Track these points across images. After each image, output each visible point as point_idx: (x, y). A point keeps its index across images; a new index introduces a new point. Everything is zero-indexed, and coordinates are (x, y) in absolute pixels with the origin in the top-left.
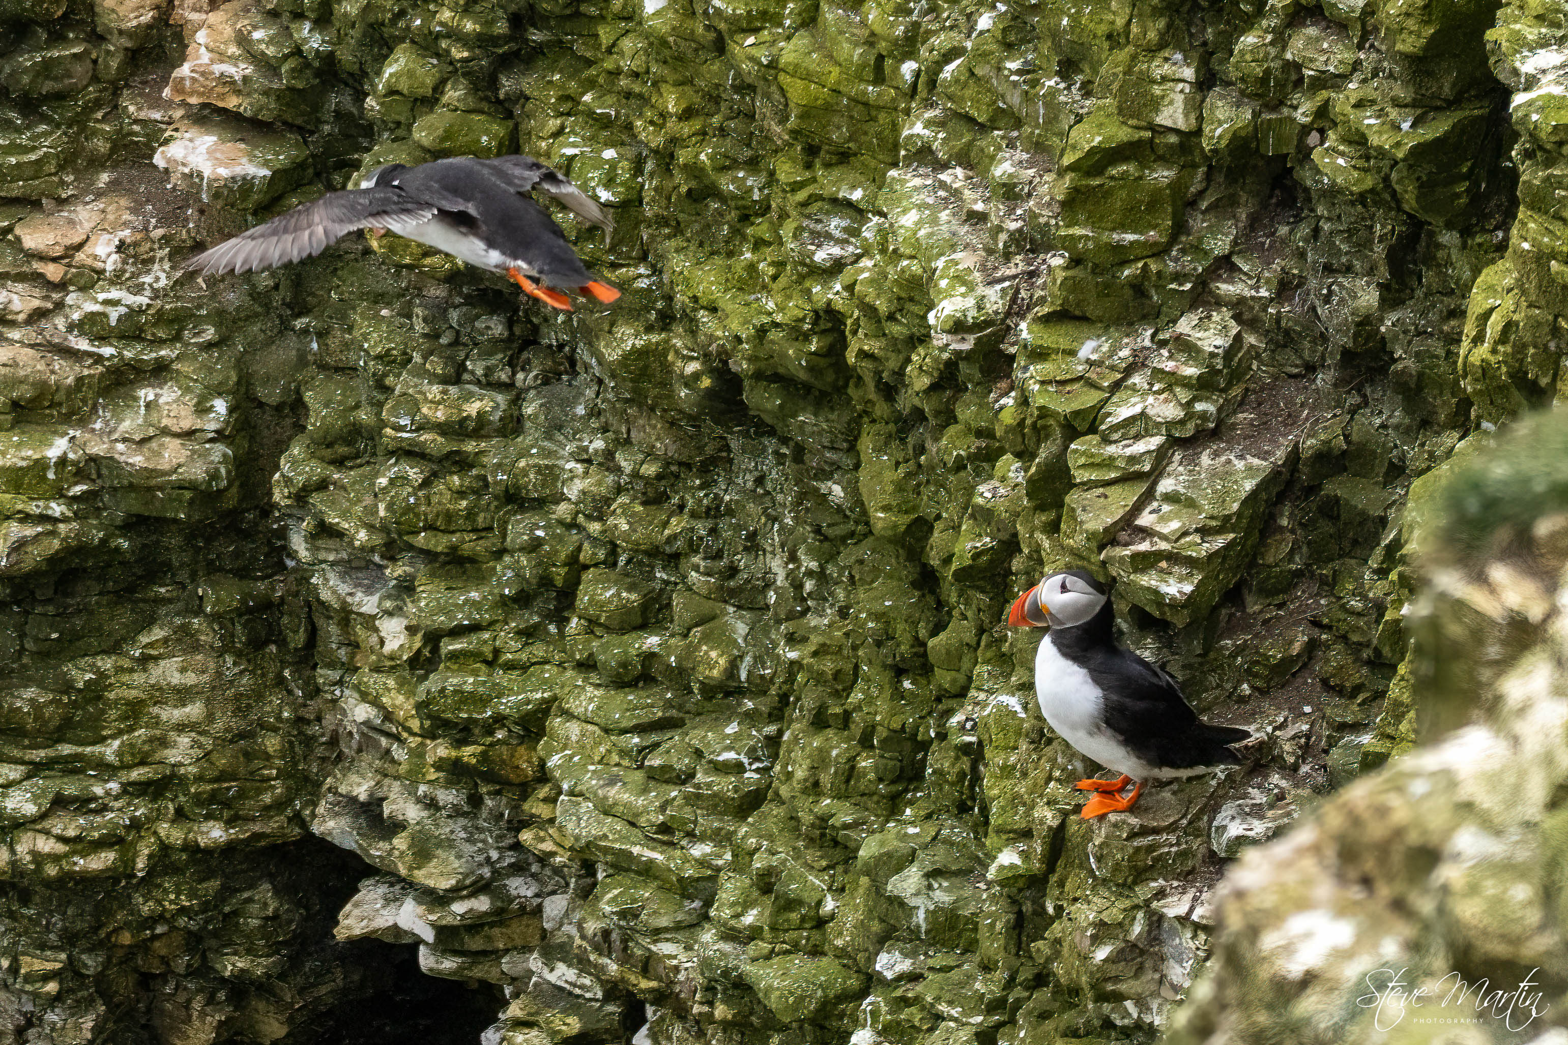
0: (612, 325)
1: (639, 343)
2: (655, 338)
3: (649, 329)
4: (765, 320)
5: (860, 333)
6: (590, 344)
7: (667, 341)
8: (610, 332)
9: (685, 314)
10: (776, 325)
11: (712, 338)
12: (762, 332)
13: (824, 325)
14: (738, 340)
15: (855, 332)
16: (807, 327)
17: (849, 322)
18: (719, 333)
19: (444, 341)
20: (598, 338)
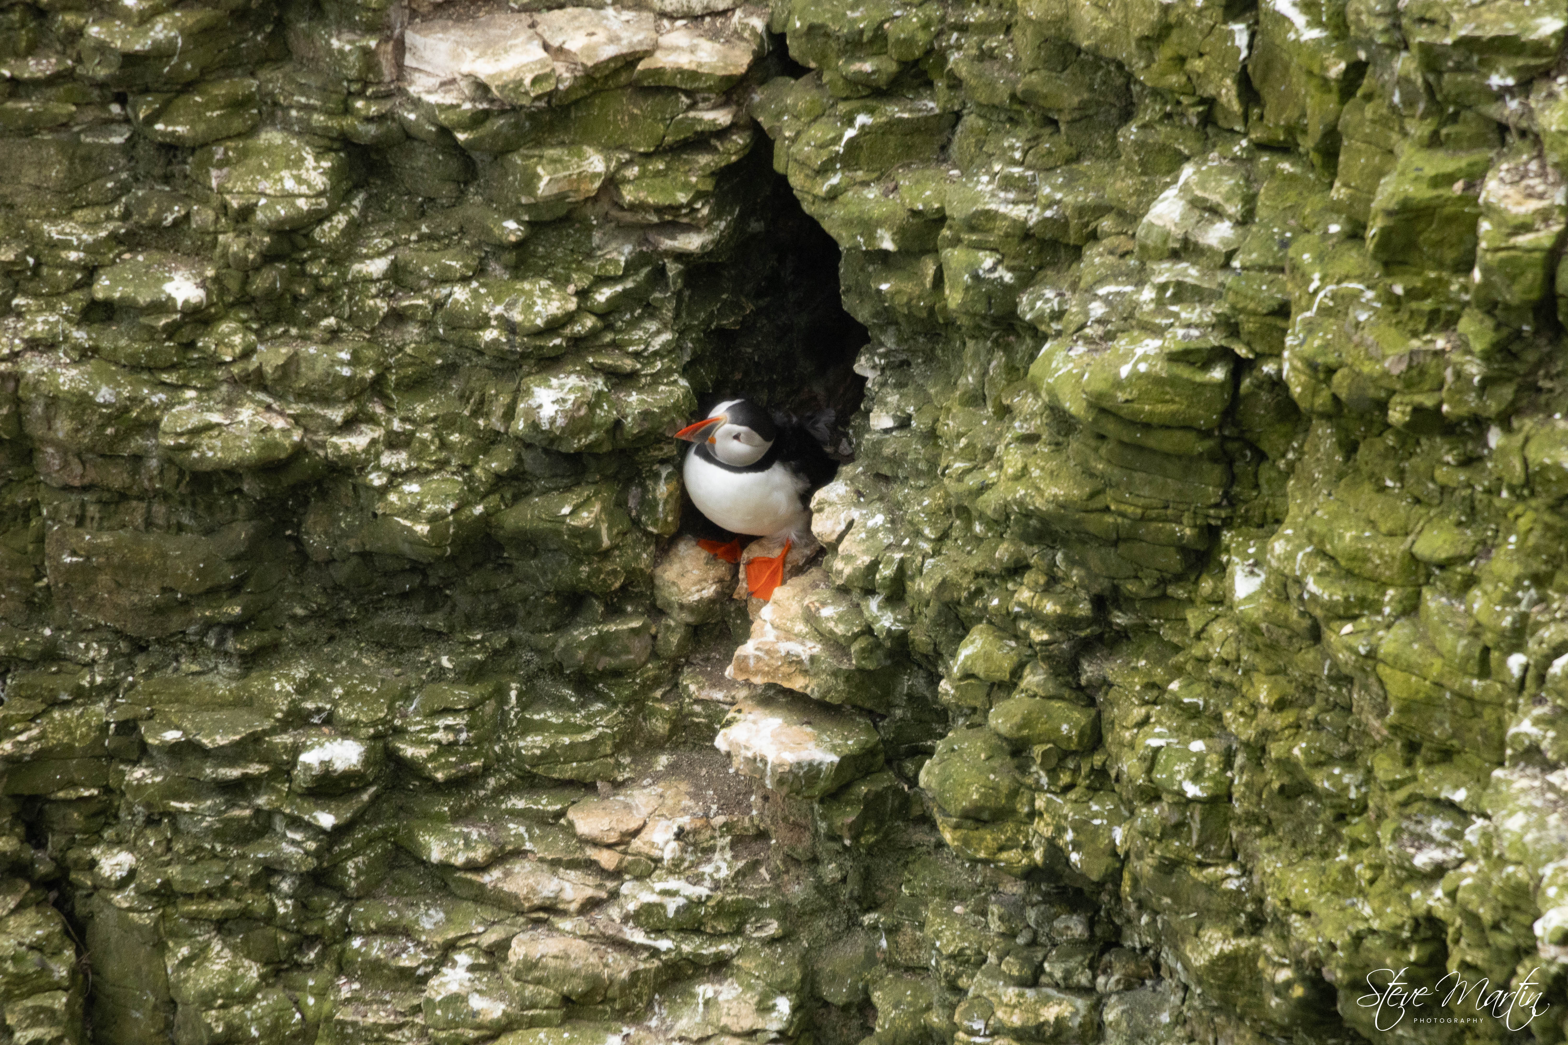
0: (1199, 927)
1: (1228, 948)
2: (1244, 943)
3: (1238, 933)
4: (1362, 926)
5: (1463, 942)
6: (1175, 947)
7: (1257, 947)
8: (1196, 935)
9: (1276, 918)
10: (1372, 932)
11: (1304, 945)
12: (1358, 939)
13: (1425, 933)
14: (1333, 947)
15: (1457, 942)
16: (1406, 934)
17: (1451, 930)
18: (1312, 939)
19: (1020, 941)
20: (1183, 940)
